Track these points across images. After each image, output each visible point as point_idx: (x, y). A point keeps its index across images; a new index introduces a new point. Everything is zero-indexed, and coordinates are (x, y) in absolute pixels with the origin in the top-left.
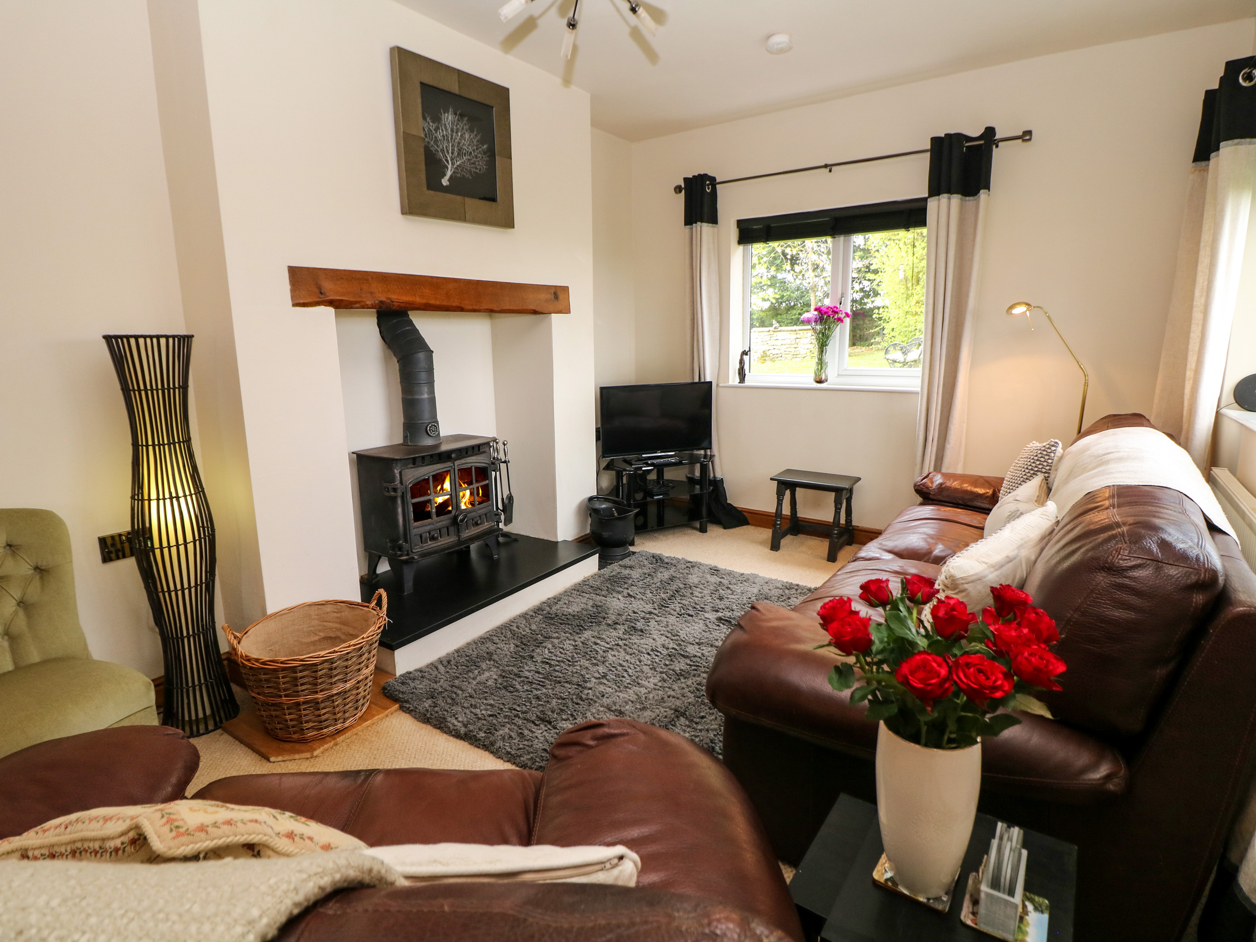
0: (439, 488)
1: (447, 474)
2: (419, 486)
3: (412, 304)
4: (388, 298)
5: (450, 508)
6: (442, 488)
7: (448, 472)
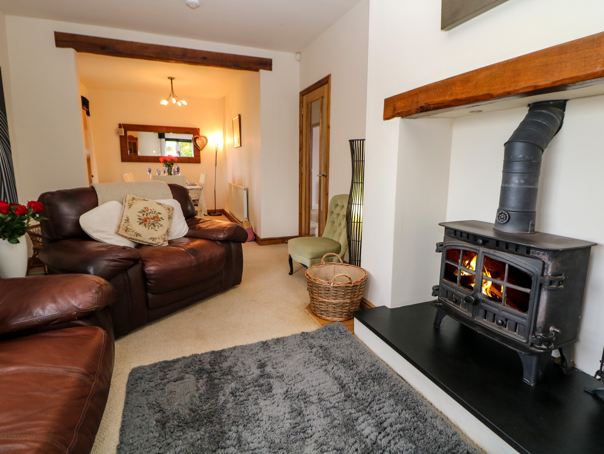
0: (467, 262)
1: (475, 255)
2: (453, 252)
3: (443, 103)
4: (426, 103)
5: (473, 285)
6: (469, 264)
7: (476, 254)
